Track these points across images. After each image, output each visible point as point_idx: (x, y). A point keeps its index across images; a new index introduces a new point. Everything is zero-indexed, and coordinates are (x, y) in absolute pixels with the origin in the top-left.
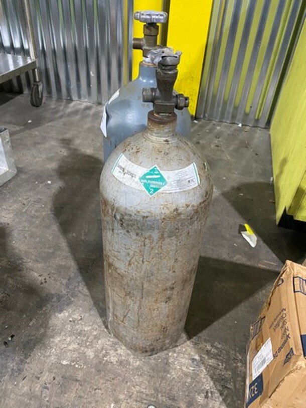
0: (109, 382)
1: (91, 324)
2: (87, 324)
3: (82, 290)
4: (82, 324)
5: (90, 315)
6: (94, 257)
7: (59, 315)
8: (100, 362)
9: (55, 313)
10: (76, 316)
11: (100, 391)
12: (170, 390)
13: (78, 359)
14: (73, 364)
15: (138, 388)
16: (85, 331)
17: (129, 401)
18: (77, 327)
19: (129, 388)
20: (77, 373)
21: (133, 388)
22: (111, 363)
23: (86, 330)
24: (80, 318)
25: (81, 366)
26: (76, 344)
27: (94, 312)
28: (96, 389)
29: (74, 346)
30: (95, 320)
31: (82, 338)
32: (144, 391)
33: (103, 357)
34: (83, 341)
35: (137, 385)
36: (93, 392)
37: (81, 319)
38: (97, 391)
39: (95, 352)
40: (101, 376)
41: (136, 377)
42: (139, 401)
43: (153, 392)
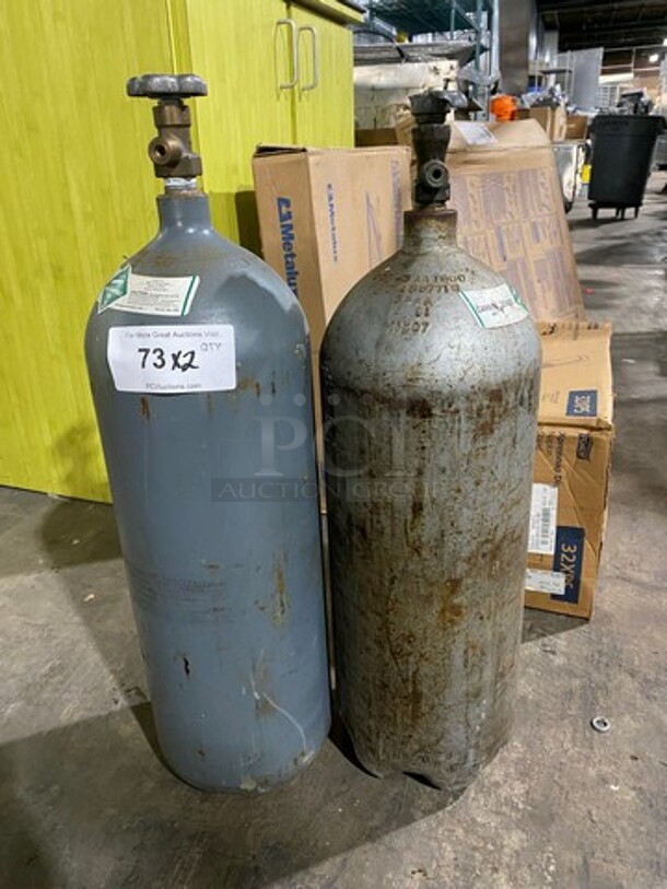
0: (570, 796)
1: (434, 844)
2: (437, 854)
3: (322, 877)
4: (438, 866)
5: (409, 848)
6: (196, 854)
8: (532, 816)
11: (594, 812)
12: (556, 697)
13: (534, 867)
14: (549, 878)
15: (567, 745)
16: (456, 859)
17: (596, 760)
18: (447, 879)
19: (571, 760)
20: (568, 864)
21: (569, 753)
22: (527, 793)
23: (452, 856)
24: (418, 876)
25: (549, 858)
26: (495, 876)
27: (399, 838)
28: (592, 821)
29: (503, 880)
30: (423, 835)
31: (477, 863)
32: (568, 735)
33: (518, 810)
34: (485, 861)
35: (562, 746)
36: (601, 826)
37: (420, 871)
38: (594, 818)
39: (507, 828)
40: (561, 812)
41: (546, 747)
42: (591, 744)
43: (566, 721)
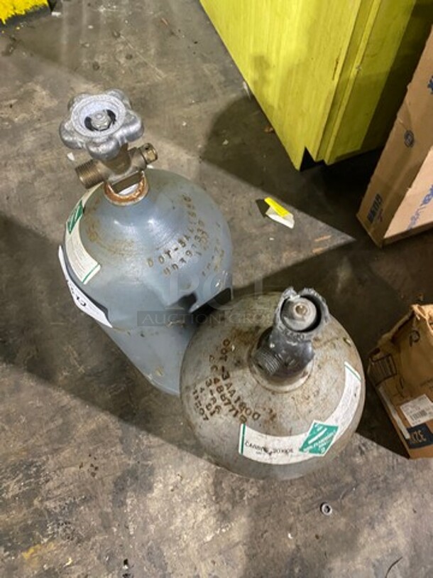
0: (268, 518)
1: (197, 474)
2: (193, 479)
3: (150, 442)
4: (189, 483)
5: (187, 465)
6: (123, 387)
7: (154, 495)
9: (145, 496)
10: (173, 479)
11: (267, 534)
12: (328, 475)
14: (218, 532)
15: (299, 499)
16: (197, 487)
17: (300, 518)
18: (186, 490)
19: (291, 506)
20: (231, 536)
21: (294, 503)
22: (254, 497)
23: (198, 485)
24: (179, 478)
25: (228, 526)
26: (203, 509)
27: (188, 457)
28: (262, 535)
29: (202, 513)
30: (197, 466)
31: (202, 498)
32: (306, 496)
35: (295, 497)
36: (262, 540)
37: (181, 477)
38: (265, 535)
39: (228, 500)
41: (289, 490)
42: (310, 510)
43: (315, 490)
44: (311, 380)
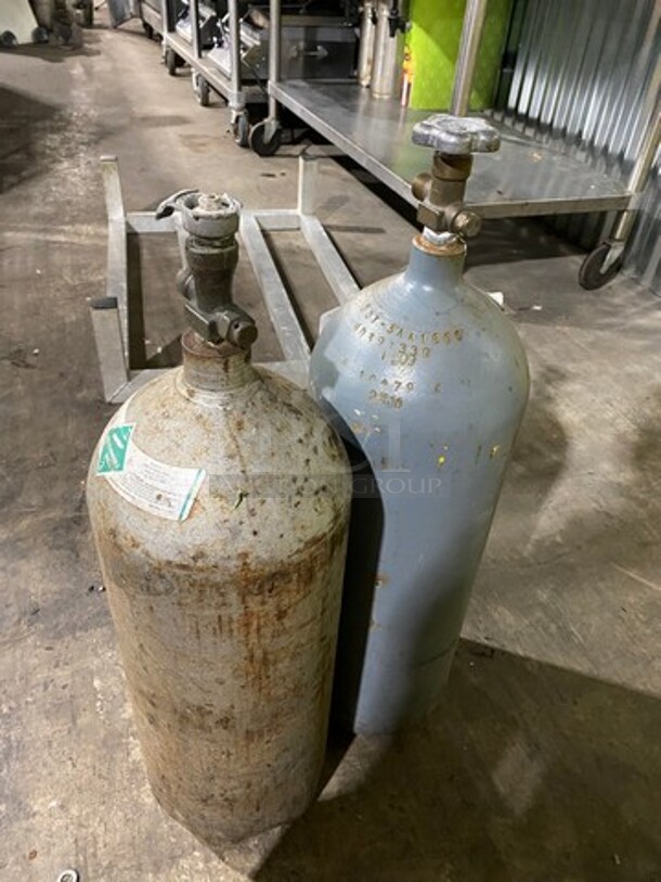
0: (91, 772)
8: (121, 735)
11: (70, 768)
13: (111, 698)
14: (99, 696)
15: (101, 830)
17: (71, 827)
19: (95, 812)
20: (87, 713)
21: (98, 819)
22: (128, 754)
25: (102, 710)
28: (71, 759)
32: (101, 845)
33: (132, 735)
35: (106, 824)
36: (64, 758)
38: (69, 763)
40: (98, 752)
41: (120, 813)
42: (77, 846)
43: (105, 864)
44: (183, 404)
